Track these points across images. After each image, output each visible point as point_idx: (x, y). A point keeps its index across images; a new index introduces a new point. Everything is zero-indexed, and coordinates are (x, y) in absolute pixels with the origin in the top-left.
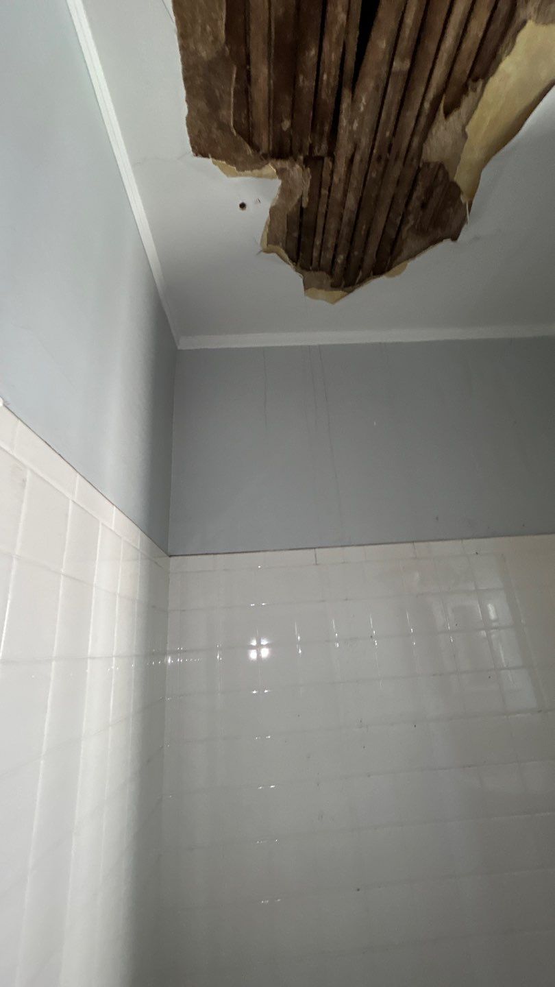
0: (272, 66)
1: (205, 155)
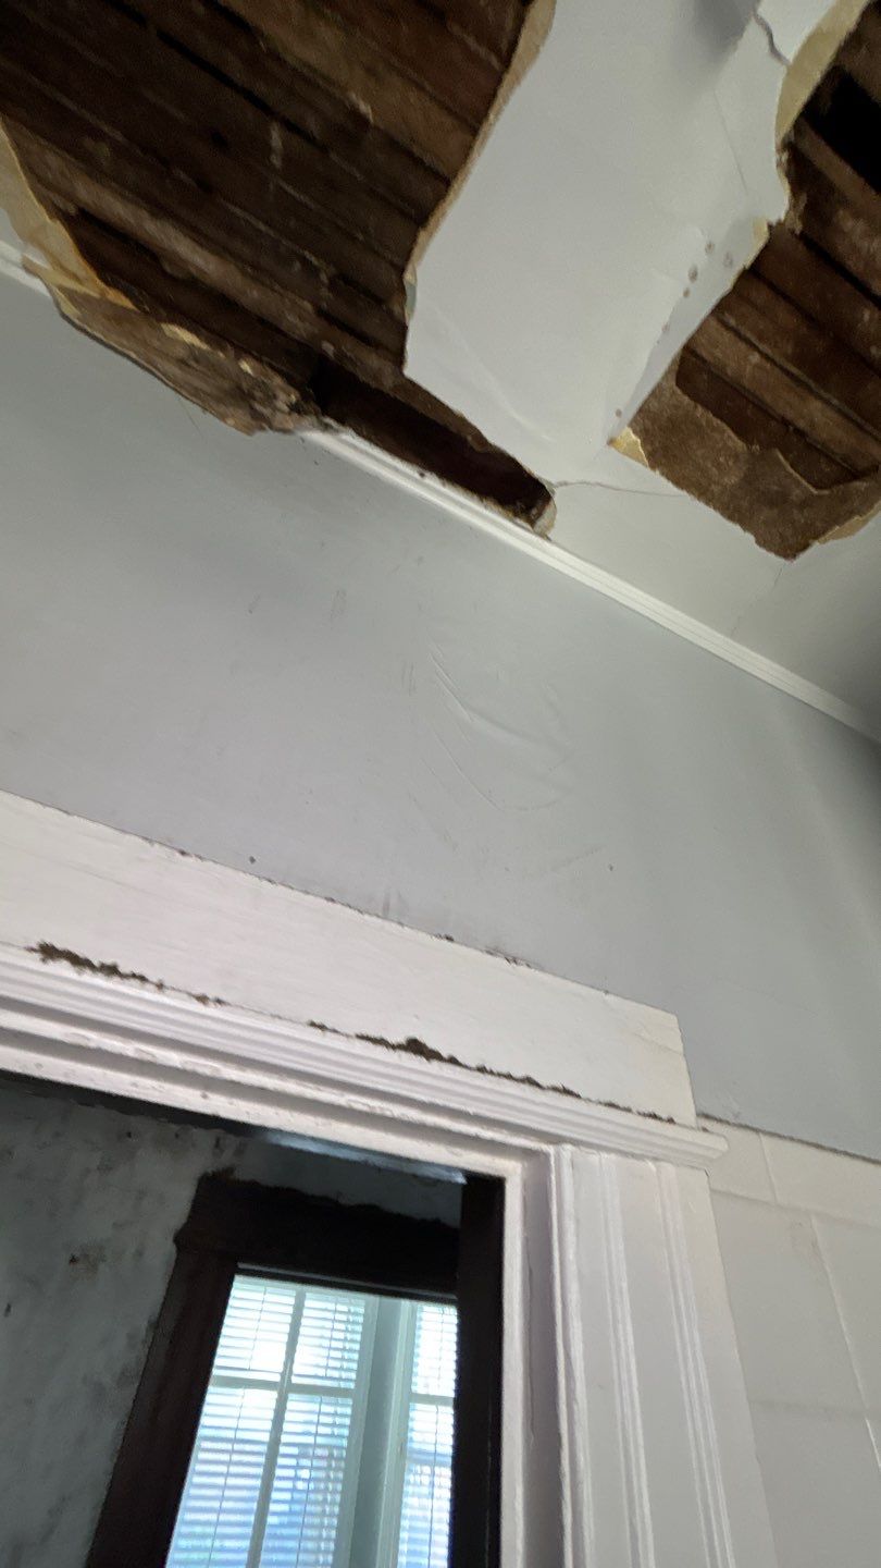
0: (822, 392)
1: (805, 547)
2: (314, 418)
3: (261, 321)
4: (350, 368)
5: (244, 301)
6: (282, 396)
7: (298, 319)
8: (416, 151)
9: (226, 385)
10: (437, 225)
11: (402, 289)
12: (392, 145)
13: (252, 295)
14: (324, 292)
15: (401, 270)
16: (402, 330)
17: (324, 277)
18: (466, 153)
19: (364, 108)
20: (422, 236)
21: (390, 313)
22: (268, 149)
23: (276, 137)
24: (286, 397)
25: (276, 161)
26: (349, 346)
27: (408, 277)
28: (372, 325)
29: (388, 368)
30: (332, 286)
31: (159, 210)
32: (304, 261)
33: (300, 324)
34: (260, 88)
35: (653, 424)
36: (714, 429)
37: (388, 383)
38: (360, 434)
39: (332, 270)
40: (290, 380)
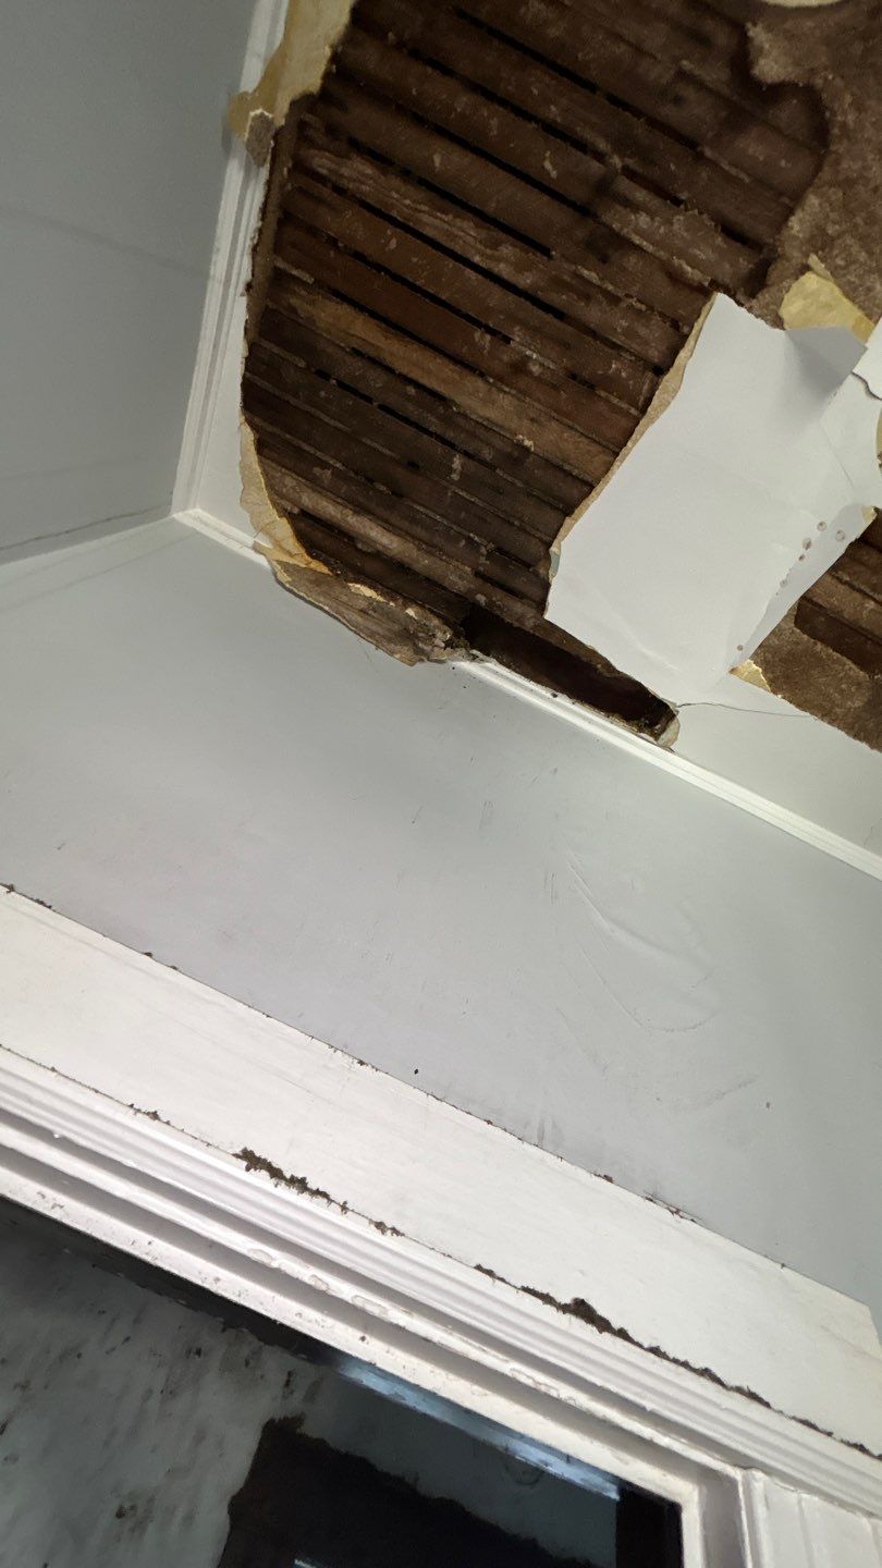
2: (464, 650)
3: (427, 579)
4: (498, 612)
5: (417, 567)
6: (439, 634)
7: (458, 578)
8: (567, 467)
9: (396, 627)
10: (580, 515)
11: (547, 557)
12: (551, 465)
13: (423, 562)
14: (482, 560)
15: (549, 545)
16: (546, 586)
17: (483, 550)
18: (607, 468)
19: (528, 443)
20: (568, 520)
21: (536, 574)
22: (451, 470)
23: (457, 462)
24: (443, 635)
25: (455, 477)
26: (499, 597)
27: (553, 549)
28: (520, 582)
29: (530, 613)
30: (489, 556)
31: (360, 509)
32: (470, 540)
33: (460, 582)
34: (450, 435)
35: (773, 657)
36: (834, 662)
37: (529, 624)
38: (502, 663)
39: (491, 546)
40: (446, 622)
